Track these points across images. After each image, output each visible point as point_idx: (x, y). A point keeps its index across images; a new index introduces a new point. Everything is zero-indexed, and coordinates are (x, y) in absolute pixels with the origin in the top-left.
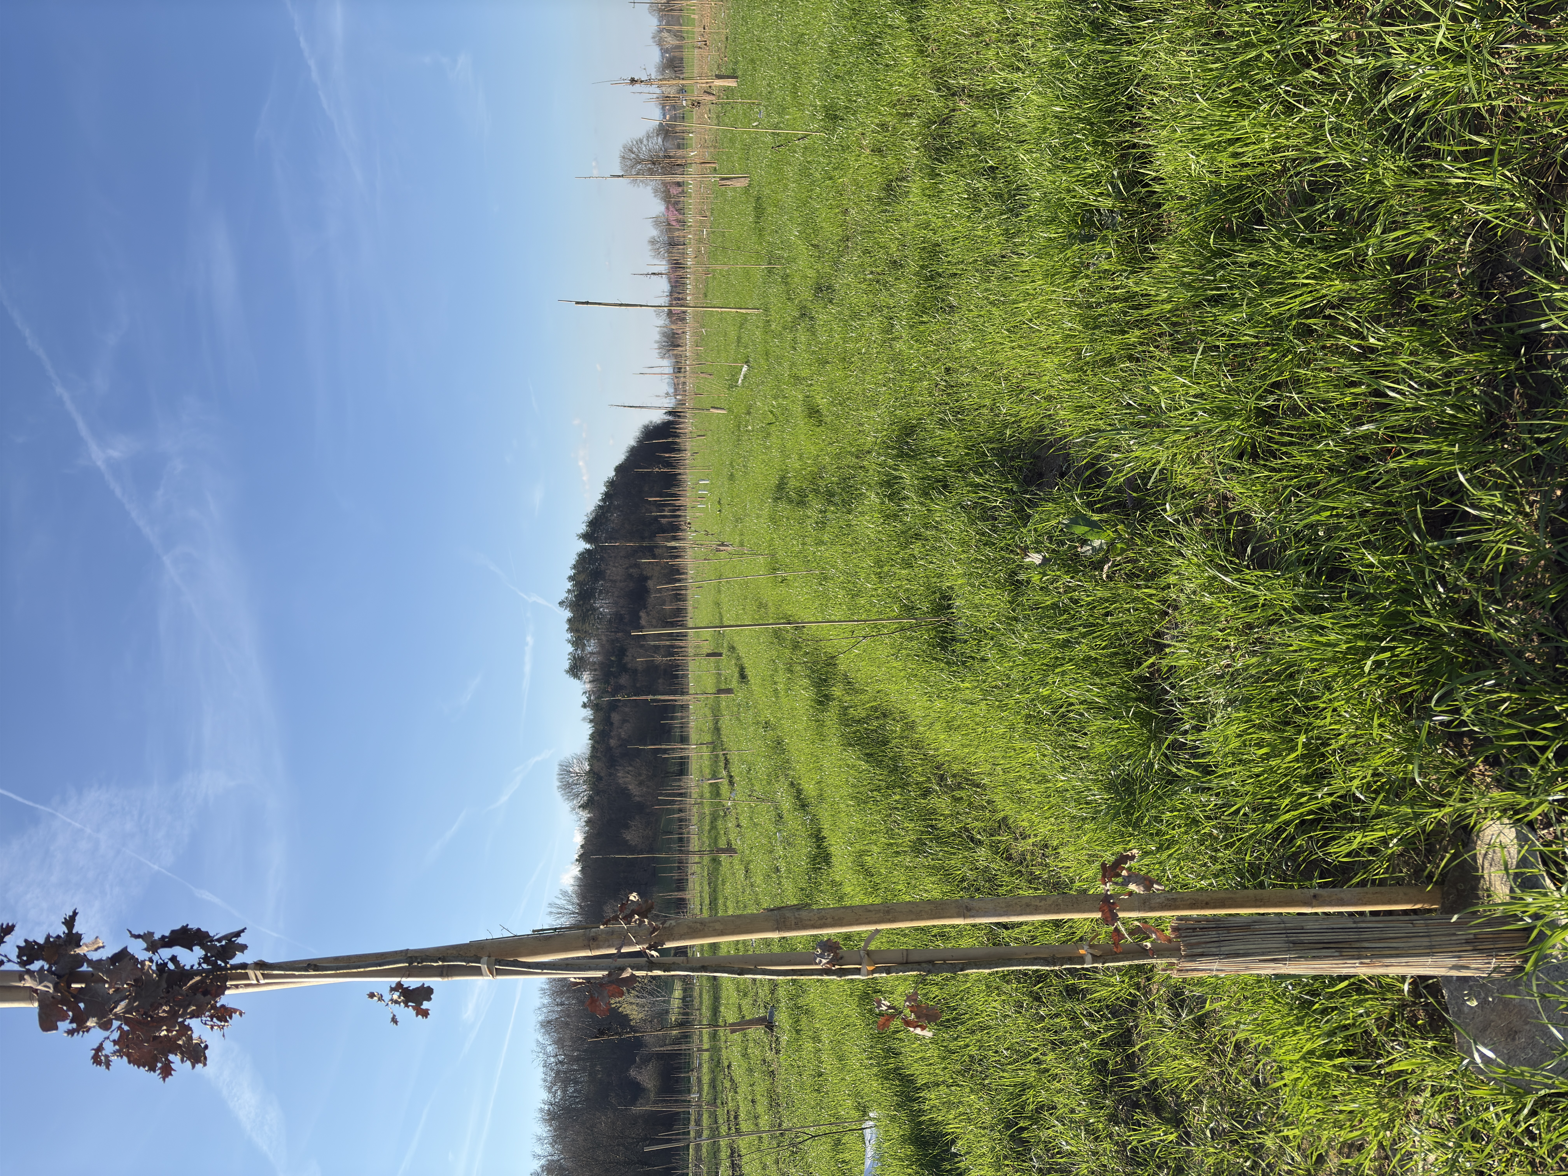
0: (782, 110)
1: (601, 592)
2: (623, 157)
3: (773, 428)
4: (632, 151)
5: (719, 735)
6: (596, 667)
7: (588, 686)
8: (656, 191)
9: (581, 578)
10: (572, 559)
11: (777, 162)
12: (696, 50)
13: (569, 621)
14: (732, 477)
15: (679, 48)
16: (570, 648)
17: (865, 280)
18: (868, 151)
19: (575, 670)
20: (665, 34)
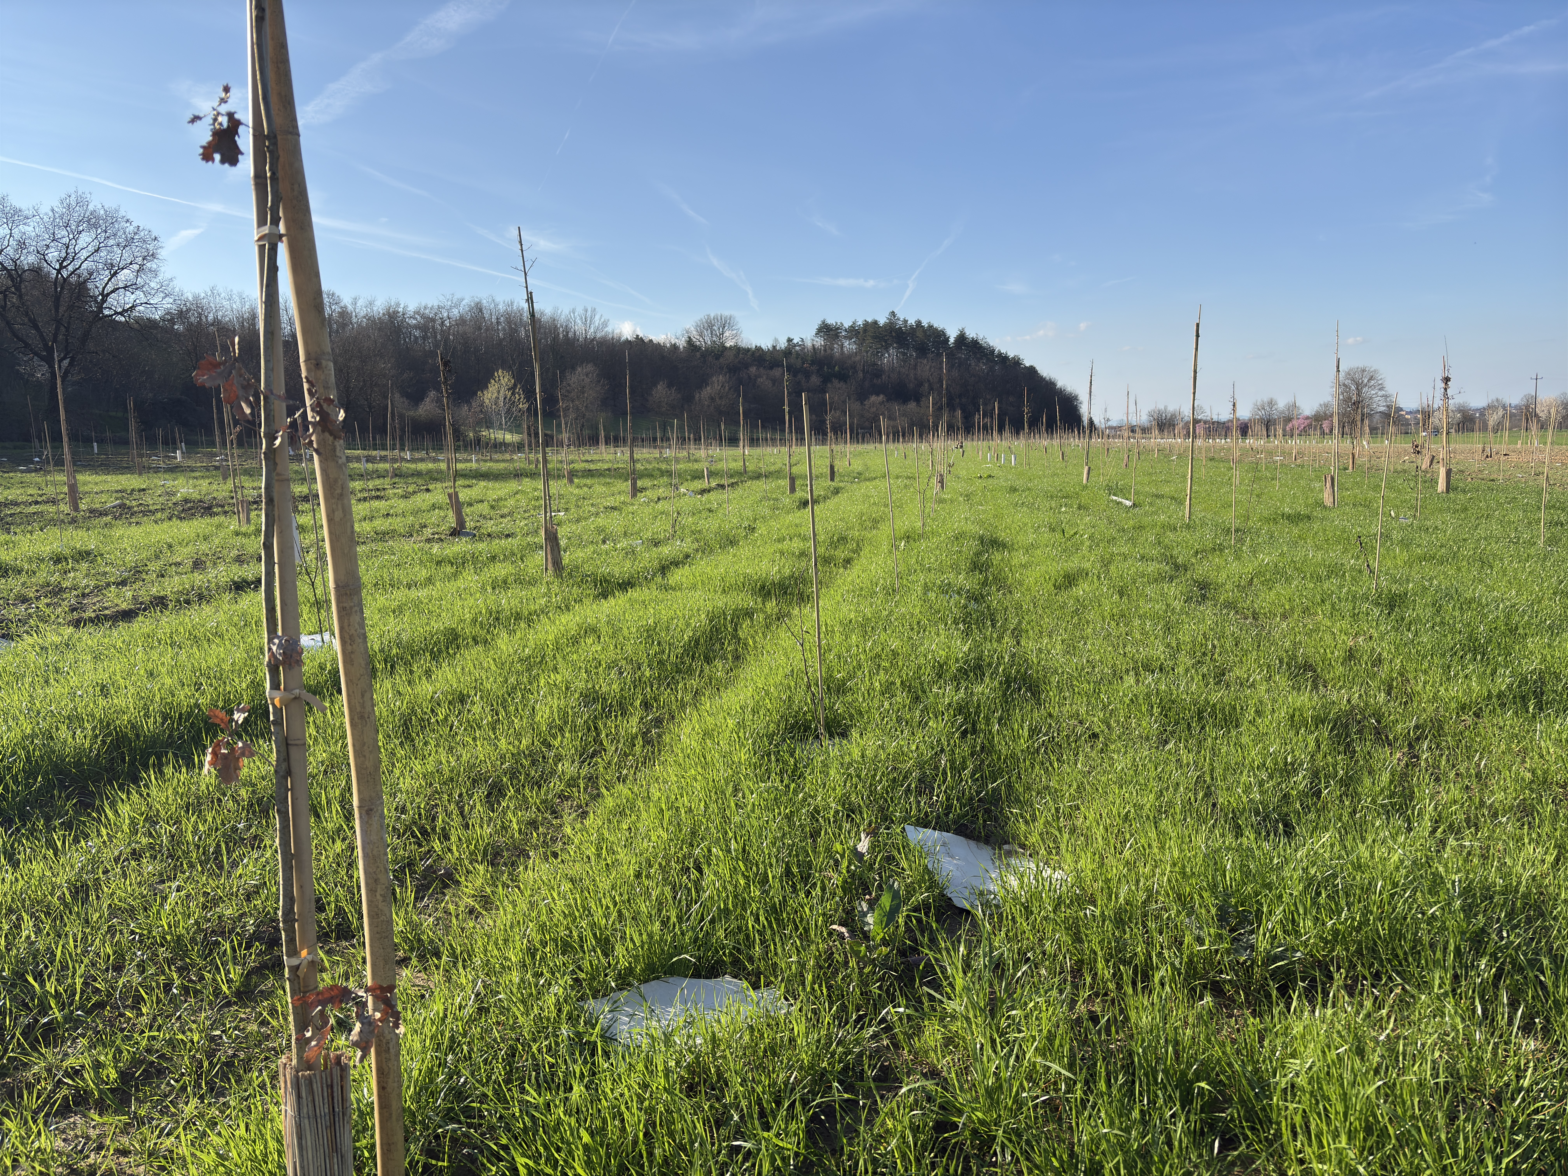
0: (1405, 544)
1: (904, 354)
2: (1364, 371)
3: (1058, 535)
4: (1371, 378)
5: (752, 478)
6: (829, 351)
7: (809, 344)
8: (1326, 405)
9: (919, 334)
10: (938, 324)
11: (1348, 539)
12: (1481, 446)
13: (875, 323)
14: (1013, 490)
15: (1484, 428)
16: (847, 324)
17: (1207, 640)
18: (1351, 643)
19: (826, 330)
20: (1501, 412)
